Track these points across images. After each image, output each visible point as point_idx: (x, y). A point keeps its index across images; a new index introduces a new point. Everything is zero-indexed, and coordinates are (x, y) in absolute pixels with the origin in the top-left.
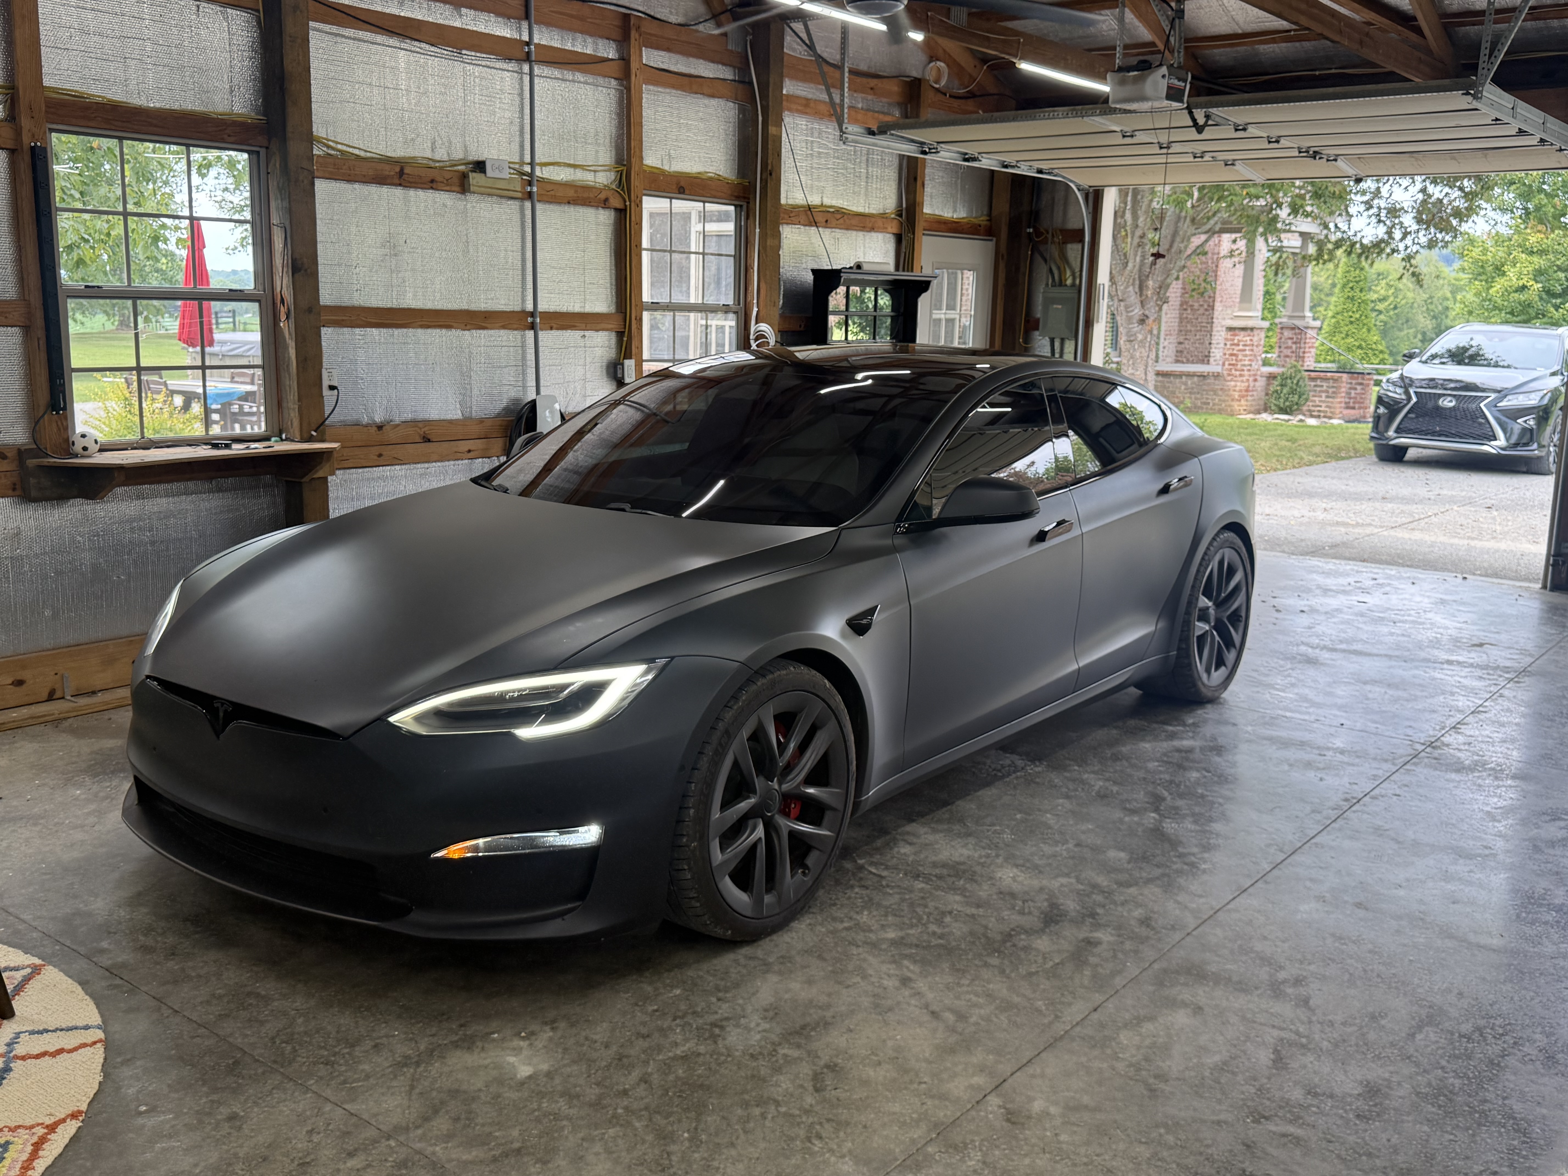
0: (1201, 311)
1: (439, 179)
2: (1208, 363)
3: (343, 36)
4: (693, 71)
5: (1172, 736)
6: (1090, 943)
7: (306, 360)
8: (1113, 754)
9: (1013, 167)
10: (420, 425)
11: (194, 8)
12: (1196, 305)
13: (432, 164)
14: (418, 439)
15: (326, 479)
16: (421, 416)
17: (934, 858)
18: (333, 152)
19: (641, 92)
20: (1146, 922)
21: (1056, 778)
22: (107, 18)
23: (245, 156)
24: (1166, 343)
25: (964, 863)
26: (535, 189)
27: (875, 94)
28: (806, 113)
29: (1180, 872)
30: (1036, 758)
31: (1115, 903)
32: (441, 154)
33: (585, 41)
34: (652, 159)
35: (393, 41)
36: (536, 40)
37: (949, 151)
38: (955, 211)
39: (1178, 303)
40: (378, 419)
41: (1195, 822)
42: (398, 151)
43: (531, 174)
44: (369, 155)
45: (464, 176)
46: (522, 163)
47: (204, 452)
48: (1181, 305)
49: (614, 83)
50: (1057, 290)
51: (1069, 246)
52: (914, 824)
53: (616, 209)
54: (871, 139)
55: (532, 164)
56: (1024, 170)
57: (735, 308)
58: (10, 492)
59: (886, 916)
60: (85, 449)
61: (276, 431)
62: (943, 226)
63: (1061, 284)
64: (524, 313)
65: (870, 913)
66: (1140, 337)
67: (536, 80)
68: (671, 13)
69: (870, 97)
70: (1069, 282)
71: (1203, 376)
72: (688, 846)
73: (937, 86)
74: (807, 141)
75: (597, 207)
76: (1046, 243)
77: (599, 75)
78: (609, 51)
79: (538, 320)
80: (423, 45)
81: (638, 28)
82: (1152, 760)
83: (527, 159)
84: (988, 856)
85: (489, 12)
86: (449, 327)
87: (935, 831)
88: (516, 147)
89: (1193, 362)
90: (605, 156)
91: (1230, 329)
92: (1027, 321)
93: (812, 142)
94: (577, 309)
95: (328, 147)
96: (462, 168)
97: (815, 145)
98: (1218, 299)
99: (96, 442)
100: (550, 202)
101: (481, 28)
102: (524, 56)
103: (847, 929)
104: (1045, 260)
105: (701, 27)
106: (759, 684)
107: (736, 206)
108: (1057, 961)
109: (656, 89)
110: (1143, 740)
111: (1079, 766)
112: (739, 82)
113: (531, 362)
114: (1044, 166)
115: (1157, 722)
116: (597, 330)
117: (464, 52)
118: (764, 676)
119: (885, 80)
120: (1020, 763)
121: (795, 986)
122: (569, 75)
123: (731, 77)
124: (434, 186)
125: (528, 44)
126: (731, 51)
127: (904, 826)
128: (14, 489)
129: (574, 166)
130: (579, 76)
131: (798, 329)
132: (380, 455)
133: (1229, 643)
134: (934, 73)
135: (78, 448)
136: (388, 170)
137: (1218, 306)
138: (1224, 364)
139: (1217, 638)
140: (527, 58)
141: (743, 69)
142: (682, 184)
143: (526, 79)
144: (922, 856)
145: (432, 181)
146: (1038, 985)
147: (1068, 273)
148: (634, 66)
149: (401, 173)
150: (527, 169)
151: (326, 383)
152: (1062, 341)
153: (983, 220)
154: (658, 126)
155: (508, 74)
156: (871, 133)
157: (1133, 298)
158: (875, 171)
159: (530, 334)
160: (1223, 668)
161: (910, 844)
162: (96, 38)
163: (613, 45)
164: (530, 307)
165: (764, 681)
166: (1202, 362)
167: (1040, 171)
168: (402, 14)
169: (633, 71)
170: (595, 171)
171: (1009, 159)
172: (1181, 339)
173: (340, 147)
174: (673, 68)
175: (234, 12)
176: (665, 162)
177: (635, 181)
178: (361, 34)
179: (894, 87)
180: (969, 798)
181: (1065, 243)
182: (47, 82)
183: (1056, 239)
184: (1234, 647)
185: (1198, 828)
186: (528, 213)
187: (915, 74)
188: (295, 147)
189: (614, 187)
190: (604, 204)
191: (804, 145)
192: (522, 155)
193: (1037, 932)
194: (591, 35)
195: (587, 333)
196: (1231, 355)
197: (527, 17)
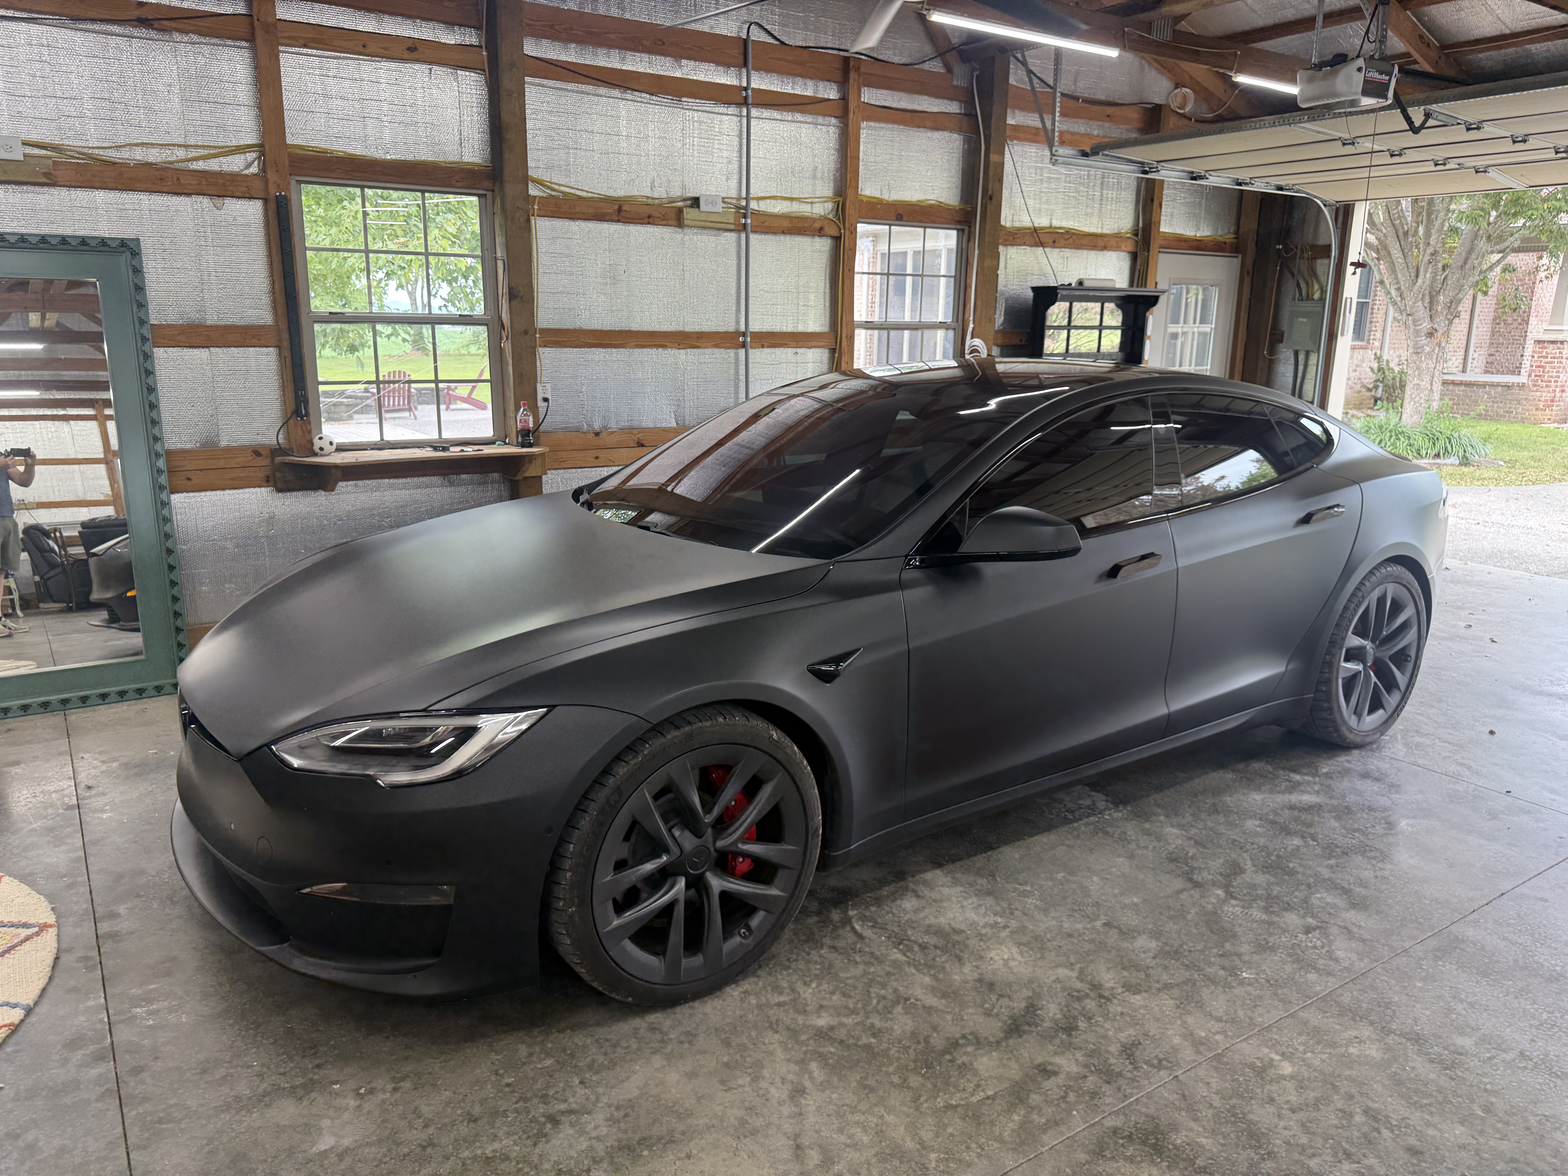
0: (1515, 324)
1: (656, 214)
2: (1519, 373)
3: (566, 90)
4: (919, 108)
5: (1294, 787)
6: (1046, 1071)
7: (522, 375)
8: (1214, 805)
9: (1246, 184)
10: (635, 432)
11: (427, 71)
12: (1510, 320)
13: (650, 201)
14: (632, 444)
15: (541, 477)
16: (636, 424)
17: (932, 920)
18: (553, 193)
19: (859, 129)
20: (1129, 1051)
21: (1131, 829)
22: (347, 83)
23: (475, 199)
24: (1476, 355)
25: (960, 932)
26: (749, 221)
27: (1111, 121)
28: (1036, 142)
29: (1212, 980)
30: (1119, 801)
31: (1106, 1017)
32: (660, 193)
33: (805, 84)
34: (869, 188)
35: (616, 93)
36: (754, 85)
37: (1172, 170)
38: (1198, 229)
39: (1491, 318)
40: (597, 426)
41: (1266, 910)
42: (620, 192)
43: (746, 208)
44: (590, 195)
45: (680, 211)
46: (739, 198)
47: (427, 453)
48: (1494, 320)
49: (833, 121)
50: (1303, 304)
51: (1319, 261)
52: (938, 872)
53: (833, 237)
54: (1084, 161)
55: (747, 199)
56: (1259, 187)
57: (954, 325)
58: (264, 483)
59: (833, 993)
60: (321, 449)
61: (503, 436)
62: (1183, 244)
63: (1309, 298)
64: (738, 334)
65: (819, 985)
66: (1427, 349)
67: (753, 122)
68: (894, 54)
69: (1107, 124)
70: (1317, 296)
71: (1508, 387)
72: (565, 911)
73: (1181, 111)
74: (1036, 168)
75: (813, 236)
76: (1295, 259)
77: (819, 114)
78: (831, 92)
79: (749, 339)
80: (644, 95)
81: (858, 69)
82: (1254, 817)
83: (744, 195)
84: (994, 925)
85: (709, 61)
86: (664, 346)
87: (956, 882)
88: (734, 183)
89: (1503, 373)
90: (826, 189)
91: (1539, 342)
92: (1272, 334)
93: (1042, 168)
94: (790, 329)
95: (553, 189)
96: (680, 204)
97: (1045, 170)
98: (1533, 314)
99: (331, 443)
100: (766, 233)
101: (701, 77)
102: (742, 101)
103: (780, 1005)
104: (1293, 275)
105: (926, 66)
106: (669, 737)
107: (958, 230)
108: (990, 1093)
109: (877, 125)
110: (1258, 789)
111: (1167, 816)
112: (965, 115)
113: (742, 377)
114: (1282, 182)
115: (1283, 769)
116: (810, 348)
117: (684, 99)
118: (677, 728)
119: (1124, 108)
120: (1101, 805)
121: (673, 1077)
122: (789, 116)
123: (958, 111)
124: (651, 220)
125: (746, 89)
126: (957, 87)
127: (925, 871)
128: (268, 481)
129: (792, 199)
130: (799, 117)
131: (1019, 343)
132: (597, 458)
133: (1390, 684)
134: (1179, 100)
135: (316, 448)
136: (611, 209)
137: (1532, 320)
138: (1530, 375)
139: (1374, 679)
140: (745, 103)
141: (968, 102)
142: (901, 212)
143: (745, 120)
144: (922, 915)
145: (649, 217)
146: (945, 1126)
147: (1316, 287)
148: (852, 105)
149: (620, 210)
150: (744, 203)
151: (540, 396)
152: (1308, 353)
153: (1229, 237)
154: (878, 159)
155: (727, 118)
156: (1085, 154)
157: (1422, 312)
158: (1109, 194)
159: (742, 352)
160: (1381, 712)
161: (918, 896)
162: (339, 102)
163: (835, 87)
164: (742, 328)
165: (677, 733)
166: (1513, 373)
167: (1280, 188)
168: (624, 68)
169: (851, 110)
170: (812, 203)
171: (1243, 175)
172: (1493, 351)
173: (562, 189)
174: (894, 105)
175: (463, 73)
176: (884, 192)
177: (850, 211)
178: (583, 87)
179: (1134, 115)
180: (1017, 844)
181: (1314, 258)
182: (289, 141)
183: (1305, 255)
184: (1399, 689)
185: (1264, 917)
186: (743, 243)
187: (1157, 101)
188: (511, 189)
189: (831, 216)
190: (820, 232)
191: (1033, 171)
192: (740, 190)
193: (990, 1044)
194: (811, 78)
195: (799, 350)
196: (1539, 367)
197: (745, 64)
